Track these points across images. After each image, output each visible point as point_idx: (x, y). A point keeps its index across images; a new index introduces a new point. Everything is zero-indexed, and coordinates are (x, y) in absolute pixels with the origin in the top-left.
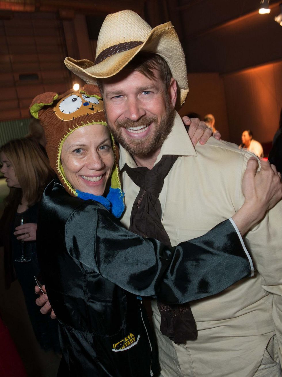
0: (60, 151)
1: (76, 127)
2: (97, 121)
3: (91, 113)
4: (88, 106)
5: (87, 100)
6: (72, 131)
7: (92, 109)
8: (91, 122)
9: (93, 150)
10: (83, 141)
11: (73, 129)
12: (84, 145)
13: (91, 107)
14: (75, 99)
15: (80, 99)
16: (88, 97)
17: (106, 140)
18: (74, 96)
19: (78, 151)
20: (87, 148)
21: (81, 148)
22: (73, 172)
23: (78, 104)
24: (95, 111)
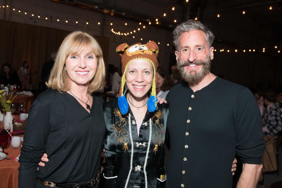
0: (125, 71)
1: (133, 59)
2: (143, 58)
3: (142, 53)
4: (141, 50)
5: (142, 48)
6: (131, 61)
7: (143, 52)
8: (140, 57)
9: (140, 72)
10: (136, 67)
11: (131, 60)
12: (135, 69)
13: (143, 51)
14: (137, 47)
15: (139, 47)
16: (143, 47)
17: (148, 69)
18: (137, 45)
19: (133, 71)
20: (137, 71)
21: (134, 70)
22: (129, 82)
23: (137, 49)
24: (144, 53)
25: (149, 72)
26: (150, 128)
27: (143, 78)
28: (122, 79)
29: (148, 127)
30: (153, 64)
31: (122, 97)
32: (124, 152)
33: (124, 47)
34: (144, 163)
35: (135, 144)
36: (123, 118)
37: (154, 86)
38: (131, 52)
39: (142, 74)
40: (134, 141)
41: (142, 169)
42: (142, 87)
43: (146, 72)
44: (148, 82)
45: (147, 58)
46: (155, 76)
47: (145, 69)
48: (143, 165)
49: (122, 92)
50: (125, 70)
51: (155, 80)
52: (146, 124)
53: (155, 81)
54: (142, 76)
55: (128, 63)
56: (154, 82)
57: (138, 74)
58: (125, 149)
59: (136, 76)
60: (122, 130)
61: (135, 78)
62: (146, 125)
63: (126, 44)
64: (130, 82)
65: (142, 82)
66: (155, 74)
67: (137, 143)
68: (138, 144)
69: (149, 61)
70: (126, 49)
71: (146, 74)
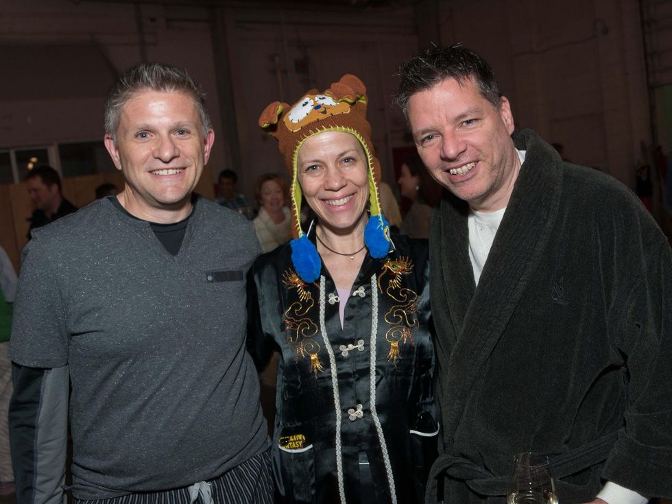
0: (295, 173)
1: (304, 138)
2: (329, 128)
3: (322, 117)
4: (319, 110)
5: (320, 102)
6: (301, 143)
7: (325, 112)
8: (321, 129)
9: (331, 165)
10: (321, 154)
11: (301, 141)
12: (317, 161)
13: (324, 110)
14: (307, 103)
15: (312, 102)
16: (323, 98)
17: (348, 151)
18: (307, 99)
19: (313, 167)
20: (323, 163)
21: (315, 164)
22: (310, 196)
23: (309, 108)
24: (328, 114)
25: (353, 159)
26: (372, 303)
27: (343, 178)
28: (293, 193)
29: (366, 300)
30: (358, 136)
31: (300, 240)
32: (314, 379)
33: (274, 112)
34: (369, 394)
35: (338, 351)
36: (307, 292)
37: (374, 191)
38: (295, 121)
39: (337, 168)
40: (333, 343)
41: (367, 411)
42: (346, 200)
43: (347, 160)
44: (358, 184)
45: (339, 126)
46: (370, 164)
47: (342, 155)
48: (369, 400)
49: (298, 226)
50: (295, 169)
51: (372, 174)
52: (361, 291)
53: (374, 176)
54: (340, 172)
55: (296, 152)
56: (372, 181)
57: (328, 170)
58: (315, 371)
59: (326, 176)
60: (302, 322)
61: (322, 183)
62: (362, 296)
63: (278, 103)
64: (314, 196)
65: (344, 188)
66: (369, 160)
67: (342, 347)
68: (345, 350)
69: (346, 132)
70: (281, 116)
71: (346, 164)
